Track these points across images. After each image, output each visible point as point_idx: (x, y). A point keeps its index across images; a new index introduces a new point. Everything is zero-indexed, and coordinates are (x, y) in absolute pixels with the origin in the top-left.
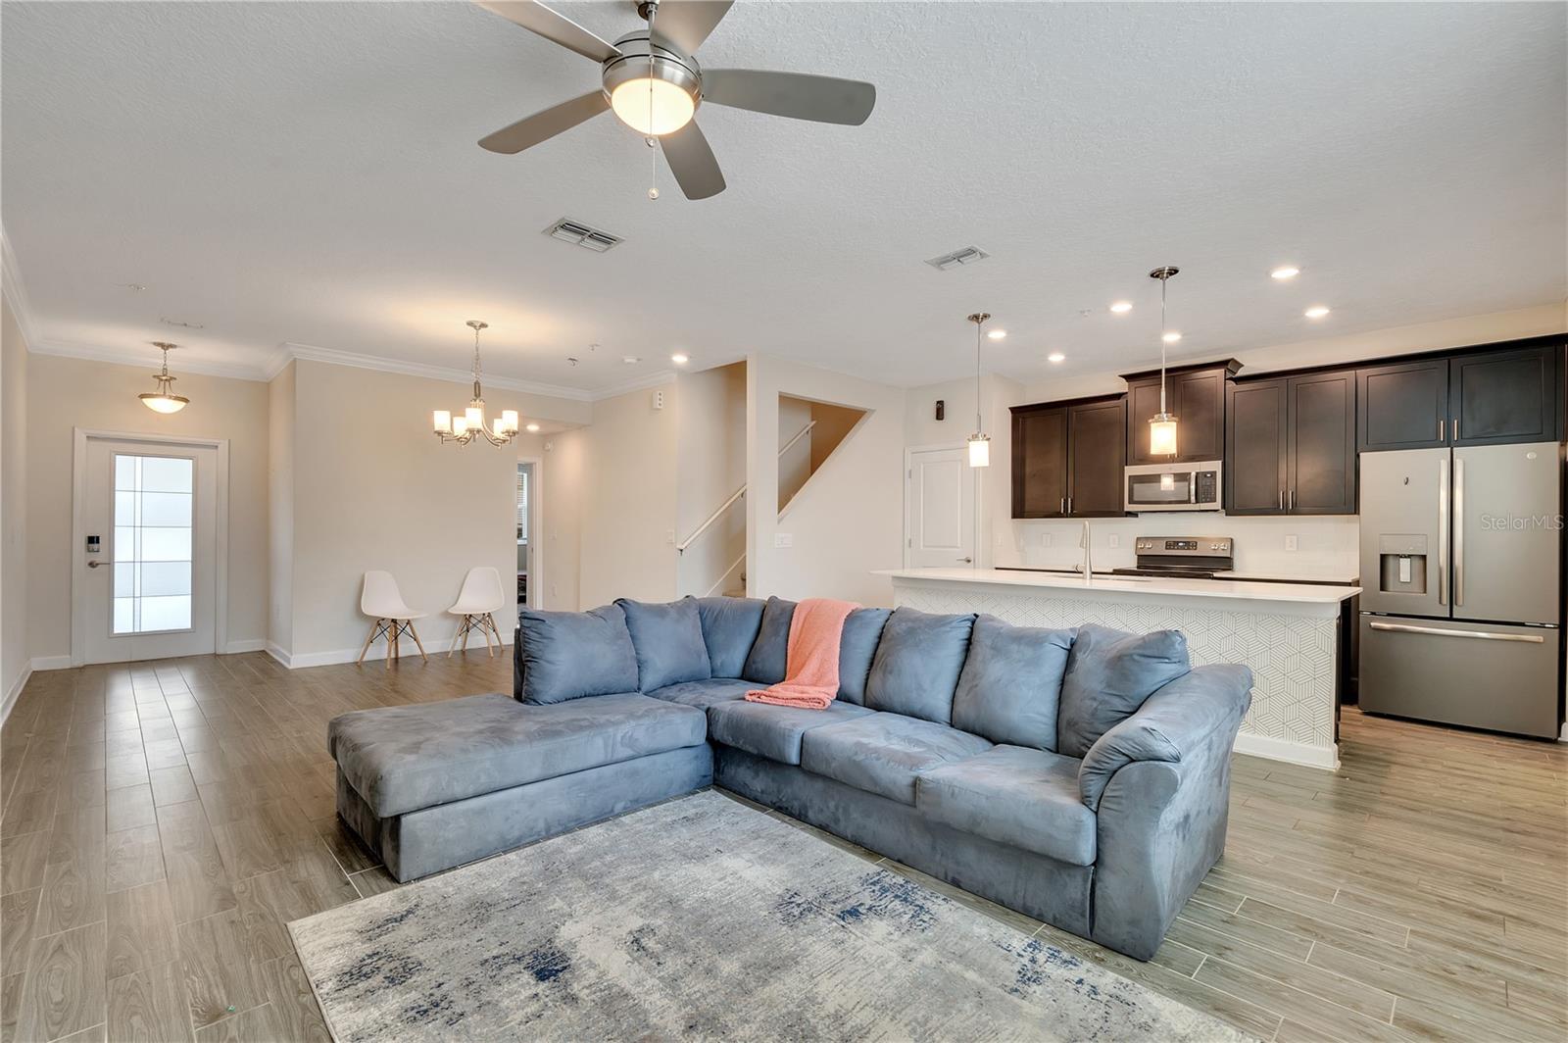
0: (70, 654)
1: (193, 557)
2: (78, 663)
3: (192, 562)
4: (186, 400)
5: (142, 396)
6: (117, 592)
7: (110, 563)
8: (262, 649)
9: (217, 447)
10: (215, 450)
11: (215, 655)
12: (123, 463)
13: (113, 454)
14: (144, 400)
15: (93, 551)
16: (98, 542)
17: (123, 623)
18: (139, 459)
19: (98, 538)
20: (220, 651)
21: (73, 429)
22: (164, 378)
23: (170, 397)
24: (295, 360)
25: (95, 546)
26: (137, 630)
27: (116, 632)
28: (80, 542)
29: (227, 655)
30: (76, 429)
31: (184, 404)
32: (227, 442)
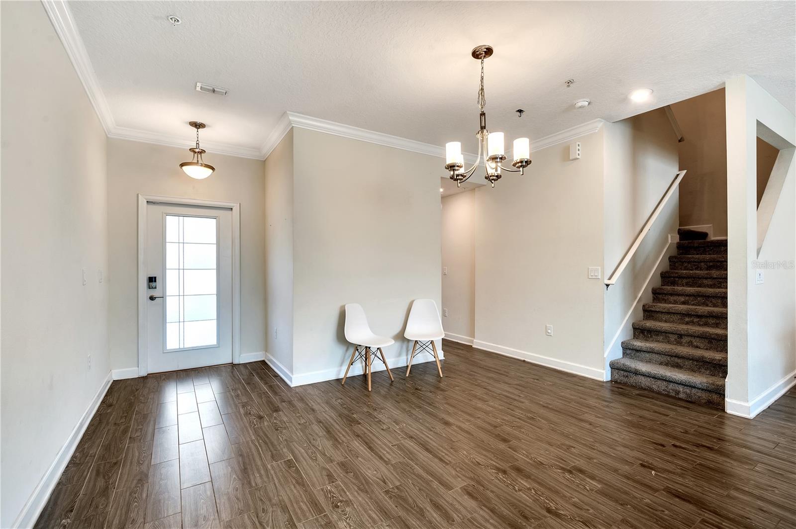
0: (138, 367)
1: (217, 292)
2: (143, 373)
3: (217, 295)
4: (213, 169)
5: (182, 165)
6: (169, 319)
7: (163, 297)
8: (263, 359)
9: (232, 209)
10: (230, 212)
11: (233, 365)
12: (172, 222)
13: (164, 215)
14: (184, 168)
15: (152, 288)
16: (155, 281)
17: (172, 343)
18: (181, 218)
19: (155, 278)
20: (236, 362)
21: (138, 194)
22: (197, 150)
23: (202, 165)
24: (293, 127)
25: (153, 284)
26: (182, 347)
27: (167, 348)
28: (143, 282)
29: (240, 364)
30: (139, 195)
31: (211, 171)
32: (239, 205)
